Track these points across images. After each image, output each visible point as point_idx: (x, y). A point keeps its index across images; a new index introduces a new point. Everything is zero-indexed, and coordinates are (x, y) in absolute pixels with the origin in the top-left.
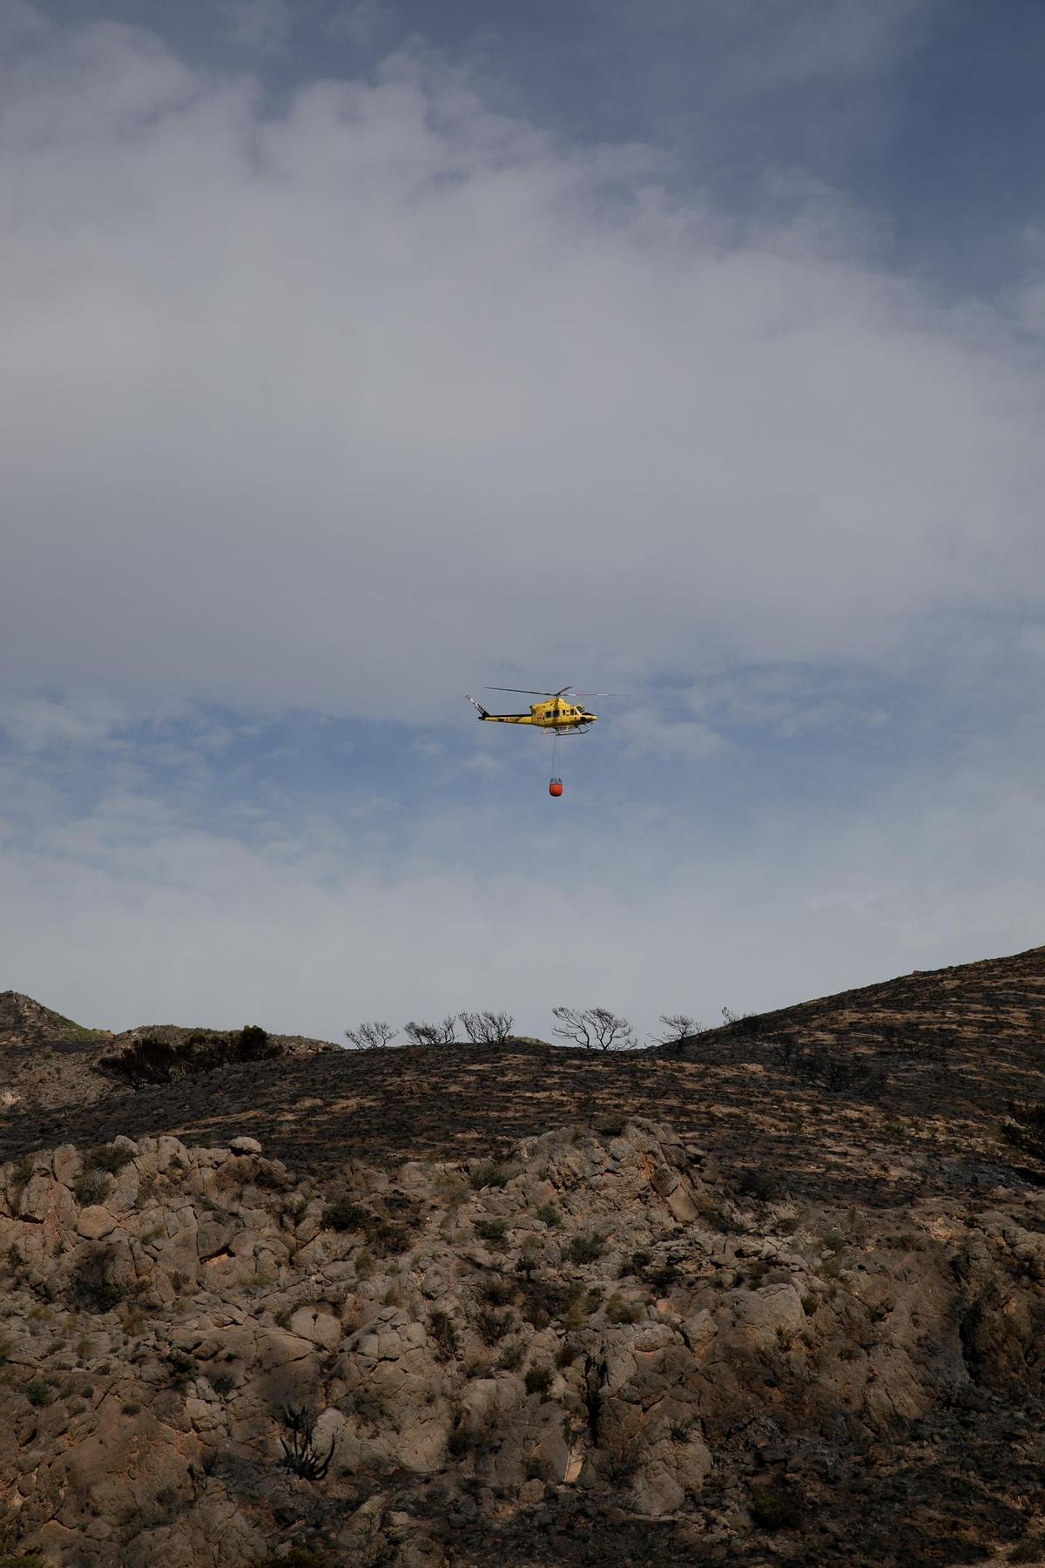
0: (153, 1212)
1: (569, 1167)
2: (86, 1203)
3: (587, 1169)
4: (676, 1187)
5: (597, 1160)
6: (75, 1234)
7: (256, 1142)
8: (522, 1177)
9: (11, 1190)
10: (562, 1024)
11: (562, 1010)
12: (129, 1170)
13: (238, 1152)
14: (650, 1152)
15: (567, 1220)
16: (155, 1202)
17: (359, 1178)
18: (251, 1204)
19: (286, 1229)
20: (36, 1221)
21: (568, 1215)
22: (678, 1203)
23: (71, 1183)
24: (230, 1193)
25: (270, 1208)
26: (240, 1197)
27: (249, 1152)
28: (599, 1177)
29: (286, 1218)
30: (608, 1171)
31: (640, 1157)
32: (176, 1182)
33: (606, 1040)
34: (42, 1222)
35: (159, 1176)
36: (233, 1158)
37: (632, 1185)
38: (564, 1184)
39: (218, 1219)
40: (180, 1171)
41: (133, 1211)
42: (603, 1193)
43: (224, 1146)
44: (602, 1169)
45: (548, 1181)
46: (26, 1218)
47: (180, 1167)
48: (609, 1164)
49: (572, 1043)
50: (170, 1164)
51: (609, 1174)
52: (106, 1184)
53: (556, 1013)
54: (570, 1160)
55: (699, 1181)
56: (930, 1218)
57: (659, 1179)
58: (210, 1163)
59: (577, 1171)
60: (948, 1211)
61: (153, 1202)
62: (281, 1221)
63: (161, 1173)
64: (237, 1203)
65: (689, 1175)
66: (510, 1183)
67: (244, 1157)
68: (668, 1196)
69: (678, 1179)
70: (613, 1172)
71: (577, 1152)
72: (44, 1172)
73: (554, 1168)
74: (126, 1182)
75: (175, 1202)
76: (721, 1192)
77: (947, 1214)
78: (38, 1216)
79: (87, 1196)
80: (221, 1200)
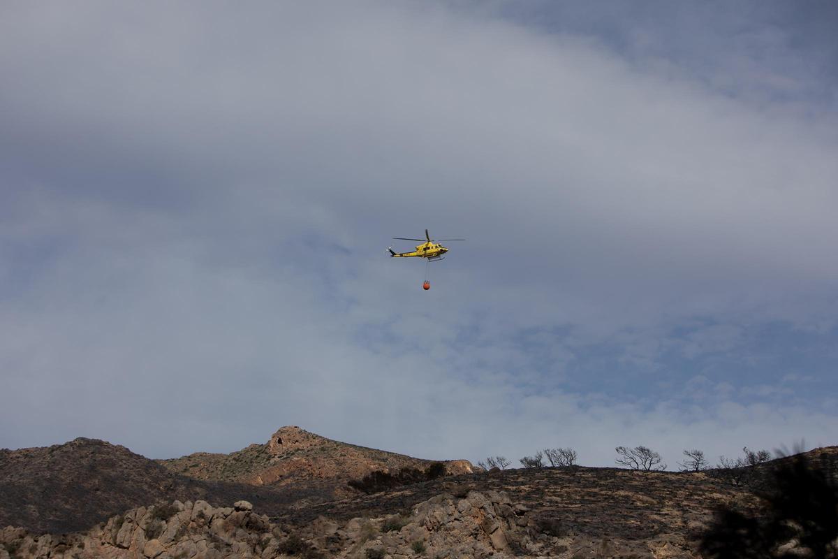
0: (184, 543)
1: (436, 518)
2: (151, 538)
3: (445, 519)
4: (497, 529)
5: (450, 513)
6: (142, 555)
7: (249, 503)
8: (411, 524)
9: (114, 530)
10: (621, 456)
11: (621, 448)
12: (174, 519)
13: (238, 509)
14: (482, 507)
15: (429, 549)
16: (187, 538)
17: (321, 526)
18: (239, 539)
19: (257, 554)
20: (124, 548)
21: (431, 547)
22: (497, 539)
23: (145, 527)
24: (230, 533)
25: (249, 541)
26: (234, 535)
27: (244, 509)
28: (451, 523)
29: (257, 547)
30: (456, 519)
31: (474, 510)
32: (200, 527)
33: (647, 466)
34: (128, 548)
35: (191, 522)
36: (235, 512)
37: (468, 527)
38: (433, 528)
39: (217, 547)
40: (203, 520)
41: (173, 542)
42: (451, 533)
43: (231, 506)
44: (452, 518)
45: (425, 527)
46: (120, 546)
47: (203, 518)
48: (456, 515)
49: (628, 467)
50: (197, 516)
51: (456, 521)
52: (160, 527)
53: (617, 450)
54: (437, 514)
55: (513, 525)
56: (660, 545)
57: (486, 524)
58: (222, 515)
59: (440, 520)
60: (673, 540)
61: (186, 537)
62: (254, 549)
63: (193, 521)
64: (233, 539)
65: (508, 522)
66: (403, 528)
67: (240, 512)
68: (492, 533)
69: (499, 523)
70: (458, 520)
71: (442, 509)
72: (129, 520)
73: (427, 519)
74: (173, 526)
75: (196, 537)
76: (528, 531)
77: (671, 542)
78: (125, 545)
79: (151, 534)
80: (224, 537)
